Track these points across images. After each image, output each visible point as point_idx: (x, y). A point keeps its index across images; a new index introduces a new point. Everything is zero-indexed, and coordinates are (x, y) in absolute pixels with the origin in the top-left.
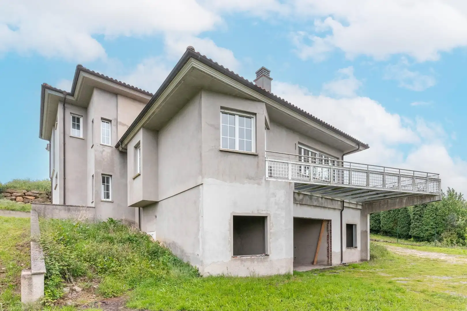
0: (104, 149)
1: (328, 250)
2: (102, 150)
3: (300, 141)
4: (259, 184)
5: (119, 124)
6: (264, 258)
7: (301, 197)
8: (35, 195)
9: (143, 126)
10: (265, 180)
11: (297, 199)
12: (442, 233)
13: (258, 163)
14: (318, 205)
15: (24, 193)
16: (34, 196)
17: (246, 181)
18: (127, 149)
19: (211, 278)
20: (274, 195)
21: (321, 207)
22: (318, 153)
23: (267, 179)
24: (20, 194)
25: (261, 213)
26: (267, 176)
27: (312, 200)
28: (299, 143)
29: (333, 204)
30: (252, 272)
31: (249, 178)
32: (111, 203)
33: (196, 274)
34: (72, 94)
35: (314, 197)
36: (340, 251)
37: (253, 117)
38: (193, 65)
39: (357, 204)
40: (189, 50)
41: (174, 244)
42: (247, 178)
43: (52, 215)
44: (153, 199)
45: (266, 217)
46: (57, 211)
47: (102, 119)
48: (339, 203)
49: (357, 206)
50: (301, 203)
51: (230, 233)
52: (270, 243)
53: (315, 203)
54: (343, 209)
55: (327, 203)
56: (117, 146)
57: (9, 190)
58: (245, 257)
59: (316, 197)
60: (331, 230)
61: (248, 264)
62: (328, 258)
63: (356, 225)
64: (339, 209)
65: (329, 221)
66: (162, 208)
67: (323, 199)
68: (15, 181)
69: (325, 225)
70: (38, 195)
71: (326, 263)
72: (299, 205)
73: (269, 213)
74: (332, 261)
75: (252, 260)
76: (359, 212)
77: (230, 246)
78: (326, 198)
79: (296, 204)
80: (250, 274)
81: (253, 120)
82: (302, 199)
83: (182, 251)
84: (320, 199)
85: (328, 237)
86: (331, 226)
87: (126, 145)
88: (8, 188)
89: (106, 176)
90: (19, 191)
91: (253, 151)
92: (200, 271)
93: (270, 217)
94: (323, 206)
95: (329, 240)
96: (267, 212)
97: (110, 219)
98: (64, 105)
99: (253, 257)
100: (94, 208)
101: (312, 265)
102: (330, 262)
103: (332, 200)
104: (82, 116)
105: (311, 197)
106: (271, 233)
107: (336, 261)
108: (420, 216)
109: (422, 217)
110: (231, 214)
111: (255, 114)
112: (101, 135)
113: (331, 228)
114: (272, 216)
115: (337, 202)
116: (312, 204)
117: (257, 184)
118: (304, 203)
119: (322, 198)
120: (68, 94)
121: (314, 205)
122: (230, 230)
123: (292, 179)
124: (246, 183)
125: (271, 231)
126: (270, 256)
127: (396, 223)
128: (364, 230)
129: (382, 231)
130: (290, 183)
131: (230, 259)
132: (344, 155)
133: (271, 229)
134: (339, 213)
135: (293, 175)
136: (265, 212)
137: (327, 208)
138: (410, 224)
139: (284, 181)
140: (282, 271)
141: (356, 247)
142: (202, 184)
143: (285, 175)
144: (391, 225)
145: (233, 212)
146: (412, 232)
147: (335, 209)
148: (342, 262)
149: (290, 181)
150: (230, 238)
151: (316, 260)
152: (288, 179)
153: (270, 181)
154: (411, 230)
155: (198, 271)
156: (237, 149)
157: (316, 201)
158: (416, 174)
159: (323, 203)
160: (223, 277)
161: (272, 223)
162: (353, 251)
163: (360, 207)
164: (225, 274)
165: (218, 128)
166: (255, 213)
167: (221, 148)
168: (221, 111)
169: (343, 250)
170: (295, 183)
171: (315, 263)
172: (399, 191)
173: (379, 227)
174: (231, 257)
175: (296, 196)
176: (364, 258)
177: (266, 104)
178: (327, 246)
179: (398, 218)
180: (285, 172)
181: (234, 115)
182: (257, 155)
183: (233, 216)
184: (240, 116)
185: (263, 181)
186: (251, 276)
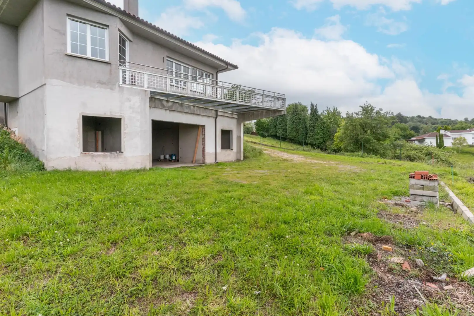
1: (203, 150)
3: (168, 55)
4: (112, 89)
6: (117, 155)
7: (170, 104)
10: (119, 86)
11: (166, 106)
12: (327, 141)
13: (111, 71)
14: (190, 112)
17: (96, 86)
19: (56, 172)
20: (129, 100)
21: (194, 114)
22: (191, 67)
23: (120, 85)
25: (115, 115)
26: (121, 82)
27: (183, 108)
28: (167, 57)
29: (206, 112)
30: (104, 166)
31: (101, 83)
33: (42, 168)
35: (185, 105)
36: (214, 151)
37: (107, 29)
39: (232, 114)
42: (98, 83)
44: (12, 95)
45: (121, 119)
48: (213, 112)
49: (232, 116)
50: (170, 109)
51: (79, 131)
52: (124, 142)
53: (187, 111)
54: (217, 117)
55: (200, 111)
59: (187, 105)
60: (205, 134)
61: (100, 159)
63: (232, 131)
64: (214, 117)
65: (203, 127)
66: (22, 104)
67: (196, 107)
69: (201, 129)
71: (201, 162)
72: (168, 111)
73: (123, 115)
74: (206, 160)
75: (105, 156)
76: (235, 121)
78: (198, 107)
79: (164, 110)
80: (102, 168)
81: (107, 31)
82: (172, 106)
84: (192, 107)
85: (203, 140)
86: (205, 131)
91: (107, 59)
92: (45, 166)
93: (124, 119)
94: (196, 113)
95: (204, 142)
96: (121, 115)
99: (106, 154)
101: (178, 163)
102: (204, 161)
103: (205, 109)
105: (181, 105)
106: (125, 133)
107: (210, 159)
108: (314, 128)
109: (315, 128)
110: (80, 114)
111: (108, 26)
113: (205, 132)
114: (126, 118)
115: (210, 110)
116: (183, 111)
117: (109, 89)
118: (173, 109)
119: (194, 106)
121: (185, 111)
122: (79, 128)
123: (148, 87)
124: (97, 87)
125: (125, 131)
126: (124, 153)
127: (298, 132)
128: (239, 135)
129: (288, 139)
130: (146, 91)
131: (79, 155)
132: (218, 72)
133: (125, 130)
134: (213, 120)
135: (149, 84)
136: (119, 114)
137: (200, 115)
138: (307, 134)
139: (139, 88)
140: (138, 167)
141: (232, 149)
142: (45, 84)
143: (141, 83)
144: (294, 134)
145: (82, 113)
146: (309, 140)
147: (209, 116)
148: (217, 161)
149: (145, 89)
150: (79, 135)
151: (194, 159)
152: (143, 87)
153: (124, 87)
154: (308, 139)
155: (43, 165)
156: (89, 55)
157: (187, 109)
158: (265, 93)
159: (195, 110)
160: (70, 170)
161: (127, 125)
162: (228, 152)
163: (235, 116)
164: (72, 168)
165: (64, 34)
166: (108, 115)
167: (69, 52)
168: (69, 18)
169: (217, 151)
170: (151, 91)
171: (194, 162)
172: (251, 105)
173: (286, 135)
174: (80, 153)
175: (165, 103)
176: (239, 158)
177: (120, 19)
178: (202, 147)
179: (299, 128)
180: (141, 80)
181: (85, 24)
182: (110, 63)
183: (83, 116)
184: (92, 25)
185: (117, 87)
186: (103, 170)
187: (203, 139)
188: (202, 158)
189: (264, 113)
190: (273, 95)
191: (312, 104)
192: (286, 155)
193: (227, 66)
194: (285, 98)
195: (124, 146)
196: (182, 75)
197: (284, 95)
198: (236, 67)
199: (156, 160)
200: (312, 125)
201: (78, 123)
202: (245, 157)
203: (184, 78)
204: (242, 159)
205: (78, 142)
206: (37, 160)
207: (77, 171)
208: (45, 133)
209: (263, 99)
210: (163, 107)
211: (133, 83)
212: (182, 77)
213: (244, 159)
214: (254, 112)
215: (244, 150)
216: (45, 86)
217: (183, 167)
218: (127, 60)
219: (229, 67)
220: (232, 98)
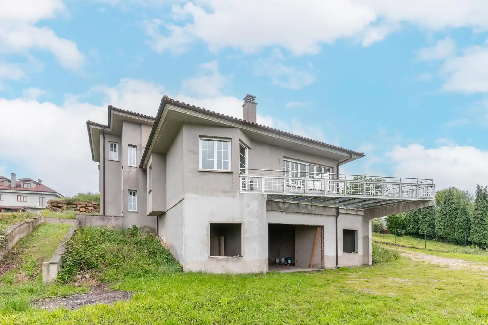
0: (130, 169)
1: (322, 254)
2: (129, 170)
3: (284, 156)
4: (234, 197)
5: (143, 148)
6: (238, 259)
7: (286, 205)
8: (94, 205)
10: (240, 193)
11: (282, 208)
13: (233, 179)
14: (307, 212)
15: (86, 205)
16: (94, 207)
17: (221, 195)
18: (146, 169)
19: (191, 273)
20: (248, 206)
21: (311, 214)
22: (308, 164)
23: (241, 192)
24: (83, 206)
25: (236, 221)
26: (241, 189)
27: (300, 208)
28: (284, 157)
29: (325, 211)
30: (227, 270)
31: (225, 192)
32: (136, 213)
33: (181, 270)
34: (109, 127)
35: (302, 205)
36: (335, 254)
37: (229, 141)
38: (169, 108)
39: (357, 211)
41: (172, 246)
42: (222, 192)
43: (91, 223)
44: (162, 210)
45: (240, 224)
46: (94, 220)
47: (129, 145)
48: (334, 210)
49: (357, 212)
50: (286, 211)
51: (208, 238)
52: (244, 246)
53: (304, 211)
54: (338, 216)
55: (318, 210)
56: (140, 167)
57: (75, 203)
59: (304, 205)
60: (324, 236)
61: (223, 263)
62: (322, 261)
63: (356, 230)
64: (334, 216)
65: (322, 227)
66: (168, 216)
67: (313, 207)
68: (80, 195)
69: (319, 230)
70: (96, 206)
71: (320, 266)
72: (284, 213)
73: (243, 220)
74: (325, 265)
75: (227, 260)
76: (360, 219)
77: (207, 249)
78: (315, 206)
79: (281, 212)
80: (226, 272)
81: (230, 143)
82: (288, 208)
83: (176, 252)
84: (309, 207)
86: (324, 231)
87: (146, 166)
88: (74, 201)
89: (133, 191)
90: (82, 203)
91: (230, 170)
93: (244, 224)
94: (313, 212)
95: (323, 244)
96: (241, 220)
97: (134, 226)
98: (104, 136)
99: (229, 258)
100: (123, 217)
101: (294, 267)
102: (323, 265)
103: (324, 207)
104: (118, 143)
105: (298, 205)
106: (244, 238)
107: (329, 264)
108: (482, 220)
109: (485, 221)
110: (208, 222)
111: (231, 139)
112: (129, 157)
113: (324, 233)
114: (246, 224)
115: (330, 209)
116: (300, 212)
117: (232, 197)
118: (290, 211)
119: (312, 206)
120: (106, 127)
121: (302, 212)
122: (207, 235)
123: (266, 191)
125: (244, 236)
126: (244, 257)
127: (454, 228)
128: (366, 235)
129: (437, 236)
130: (263, 195)
131: (208, 259)
132: (339, 164)
133: (245, 234)
134: (334, 219)
135: (266, 188)
136: (239, 220)
137: (318, 215)
138: (470, 229)
139: (257, 193)
140: (256, 270)
141: (357, 252)
142: (184, 199)
143: (259, 188)
144: (448, 230)
145: (210, 221)
146: (473, 238)
147: (329, 216)
148: (338, 266)
149: (263, 193)
150: (207, 241)
151: (312, 264)
152: (261, 191)
153: (244, 194)
154: (471, 236)
155: (182, 267)
156: (215, 169)
157: (304, 209)
158: (403, 181)
159: (313, 210)
160: (200, 273)
161: (246, 229)
162: (352, 255)
163: (362, 213)
164: (203, 271)
165: (198, 154)
166: (230, 221)
167: (201, 168)
168: (201, 139)
169: (338, 255)
170: (268, 195)
171: (311, 266)
172: (383, 198)
173: (434, 232)
174: (208, 257)
175: (281, 205)
176: (366, 263)
177: (241, 129)
178: (321, 250)
179: (456, 222)
180: (259, 185)
181: (213, 140)
182: (232, 173)
183: (211, 224)
184: (218, 141)
185: (238, 194)
186: (226, 273)
187: (322, 241)
188: (321, 262)
189: (401, 207)
190: (415, 182)
191: (478, 187)
192: (434, 260)
193: (351, 156)
194: (433, 184)
195: (244, 250)
196: (299, 174)
197: (433, 180)
198: (361, 155)
199: (272, 264)
200: (479, 216)
201: (207, 230)
202: (374, 262)
203: (301, 176)
204: (370, 263)
205: (207, 248)
206: (178, 263)
207: (205, 274)
208: (183, 240)
209: (400, 189)
210: (280, 209)
211: (252, 189)
212: (299, 176)
213: (373, 264)
214: (386, 206)
215: (373, 252)
216: (183, 201)
217: (300, 272)
218: (246, 168)
219: (353, 156)
220: (357, 192)
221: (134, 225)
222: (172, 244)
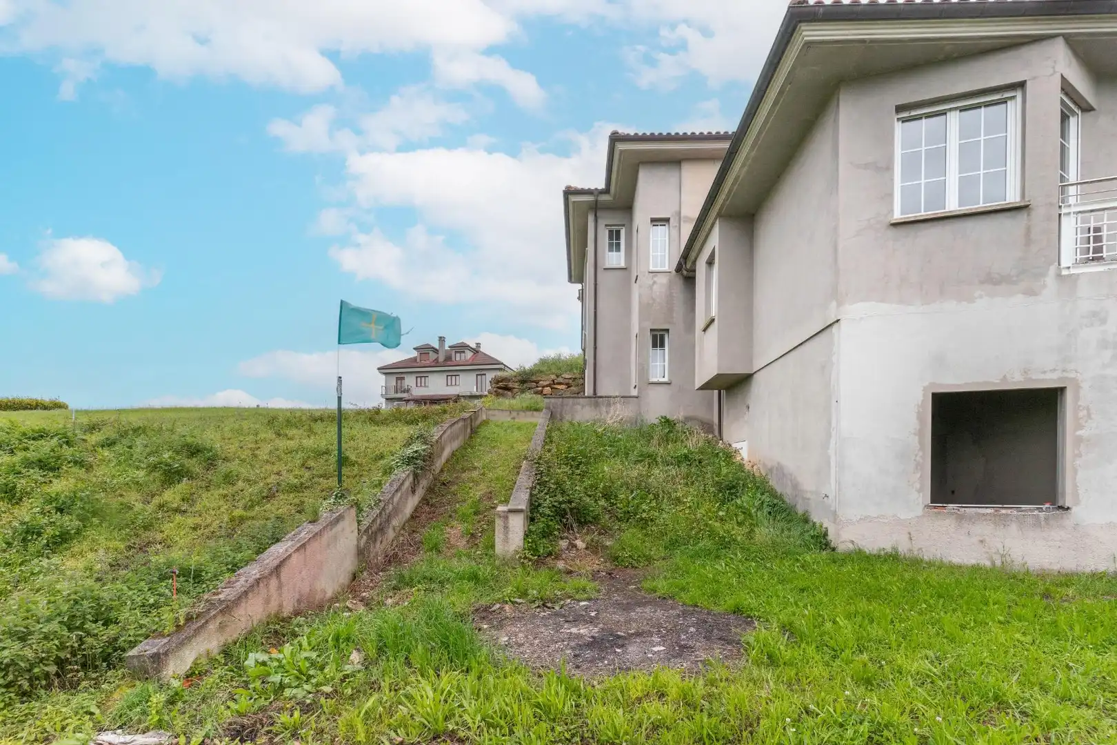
0: (655, 279)
2: (651, 282)
4: (1032, 293)
5: (684, 221)
6: (1046, 519)
8: (568, 381)
9: (719, 215)
10: (1060, 276)
13: (1028, 230)
15: (553, 381)
16: (567, 384)
17: (979, 292)
18: (695, 271)
20: (1098, 318)
23: (1064, 272)
24: (548, 383)
25: (1040, 379)
26: (1068, 261)
30: (997, 552)
32: (666, 386)
33: (822, 541)
34: (607, 191)
37: (1013, 98)
38: (805, 38)
40: (790, 9)
41: (780, 468)
42: (982, 282)
43: (572, 415)
44: (741, 370)
45: (1062, 390)
46: (579, 407)
47: (653, 220)
51: (921, 443)
52: (1075, 471)
56: (679, 269)
57: (534, 378)
58: (971, 510)
61: (983, 529)
66: (759, 386)
68: (543, 362)
73: (1072, 375)
75: (1000, 520)
77: (920, 477)
80: (992, 559)
81: (1013, 106)
83: (795, 486)
87: (694, 262)
88: (533, 375)
89: (658, 333)
90: (546, 378)
91: (1011, 198)
92: (830, 537)
93: (1078, 388)
96: (1066, 374)
97: (662, 417)
98: (596, 215)
99: (1002, 511)
100: (637, 397)
104: (624, 225)
106: (1079, 440)
110: (925, 389)
112: (651, 251)
114: (1085, 386)
117: (1024, 294)
120: (602, 192)
122: (920, 433)
124: (981, 297)
125: (1079, 433)
126: (1074, 510)
131: (919, 511)
133: (1081, 427)
136: (1055, 376)
142: (837, 321)
145: (932, 384)
150: (921, 454)
155: (826, 534)
156: (952, 204)
160: (893, 557)
161: (1088, 409)
164: (903, 549)
165: (888, 169)
166: (1016, 381)
167: (897, 214)
168: (898, 119)
174: (922, 506)
177: (1067, 38)
181: (943, 113)
182: (1026, 207)
183: (934, 394)
184: (963, 109)
185: (1050, 279)
186: (993, 563)
195: (1075, 486)
201: (920, 418)
205: (918, 475)
206: (806, 520)
208: (831, 452)
216: (835, 328)
221: (664, 415)
222: (778, 463)
